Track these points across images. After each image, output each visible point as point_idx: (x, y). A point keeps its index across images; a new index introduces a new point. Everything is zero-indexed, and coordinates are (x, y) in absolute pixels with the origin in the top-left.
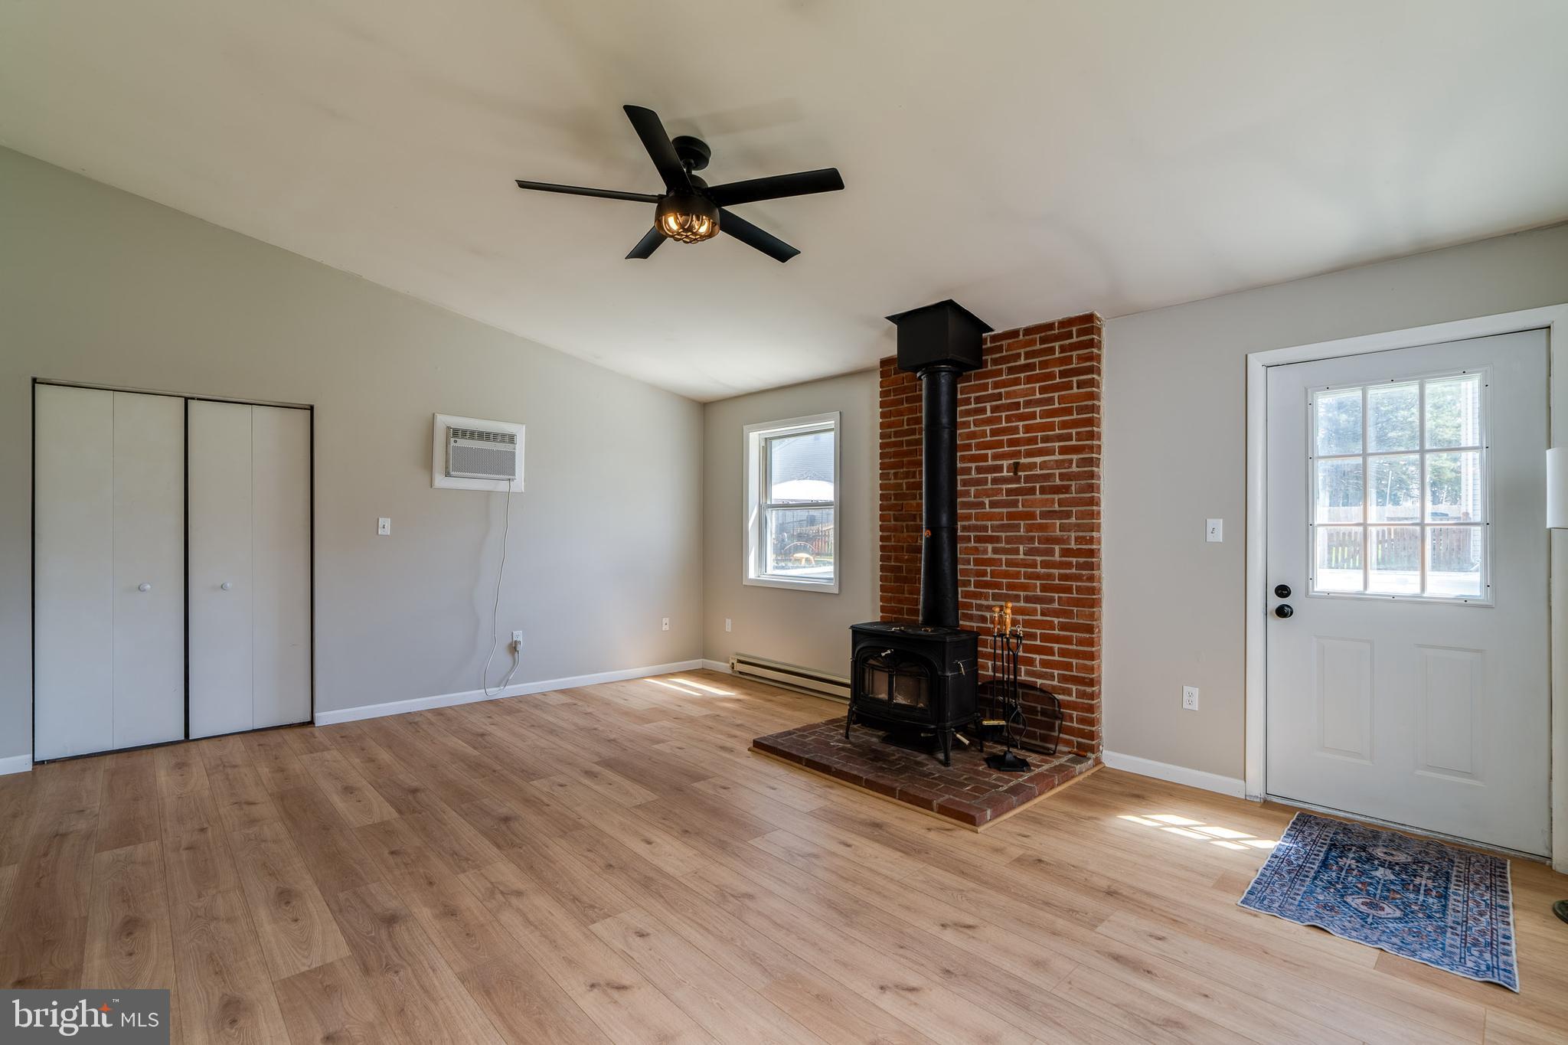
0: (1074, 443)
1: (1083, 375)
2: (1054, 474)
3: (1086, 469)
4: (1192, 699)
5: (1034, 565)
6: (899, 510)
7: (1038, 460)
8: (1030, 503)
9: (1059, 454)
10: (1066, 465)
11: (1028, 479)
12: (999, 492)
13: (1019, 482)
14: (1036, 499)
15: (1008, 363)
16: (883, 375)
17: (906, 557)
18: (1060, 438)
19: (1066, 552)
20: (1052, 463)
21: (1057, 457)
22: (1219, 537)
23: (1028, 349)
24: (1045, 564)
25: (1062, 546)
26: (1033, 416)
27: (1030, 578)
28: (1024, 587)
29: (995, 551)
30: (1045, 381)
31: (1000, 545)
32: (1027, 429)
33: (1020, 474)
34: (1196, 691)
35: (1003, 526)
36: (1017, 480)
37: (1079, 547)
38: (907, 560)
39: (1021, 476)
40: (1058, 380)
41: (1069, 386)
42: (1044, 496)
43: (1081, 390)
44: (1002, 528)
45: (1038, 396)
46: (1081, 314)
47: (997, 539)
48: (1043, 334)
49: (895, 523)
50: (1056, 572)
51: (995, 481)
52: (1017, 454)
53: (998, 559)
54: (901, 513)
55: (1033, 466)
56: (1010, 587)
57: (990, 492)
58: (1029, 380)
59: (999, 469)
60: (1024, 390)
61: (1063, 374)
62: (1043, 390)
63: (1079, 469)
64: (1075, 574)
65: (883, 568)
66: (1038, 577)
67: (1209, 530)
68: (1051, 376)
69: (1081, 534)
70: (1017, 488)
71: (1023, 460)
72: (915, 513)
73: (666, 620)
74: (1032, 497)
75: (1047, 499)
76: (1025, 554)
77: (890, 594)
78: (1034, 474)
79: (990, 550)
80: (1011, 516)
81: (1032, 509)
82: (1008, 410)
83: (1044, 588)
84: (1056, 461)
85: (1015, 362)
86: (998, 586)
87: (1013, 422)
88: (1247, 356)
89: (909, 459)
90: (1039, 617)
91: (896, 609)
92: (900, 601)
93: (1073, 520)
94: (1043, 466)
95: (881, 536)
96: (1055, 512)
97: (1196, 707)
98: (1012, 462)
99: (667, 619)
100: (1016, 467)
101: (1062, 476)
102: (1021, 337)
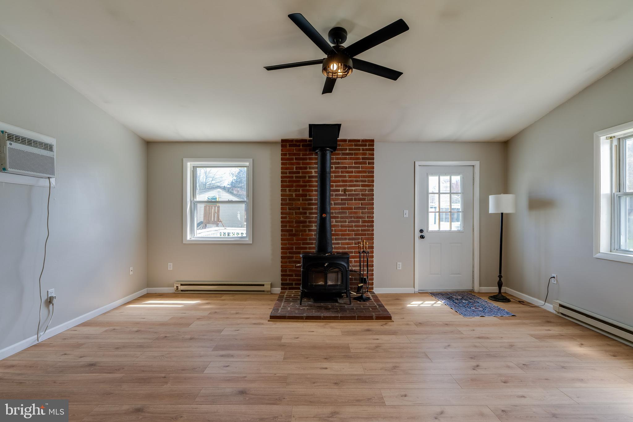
0: (367, 183)
1: (370, 160)
2: (360, 194)
3: (371, 193)
4: (400, 265)
5: (352, 226)
6: (292, 206)
7: (354, 188)
8: (351, 204)
9: (362, 187)
10: (364, 191)
11: (349, 195)
12: (338, 199)
13: (346, 196)
14: (353, 203)
15: (342, 151)
16: (282, 146)
17: (295, 225)
18: (362, 181)
19: (364, 222)
20: (359, 190)
21: (361, 188)
22: (407, 216)
23: (350, 147)
24: (356, 226)
25: (362, 219)
26: (352, 172)
27: (351, 231)
28: (348, 235)
29: (336, 222)
30: (357, 160)
31: (338, 220)
32: (350, 177)
33: (346, 193)
34: (400, 263)
35: (340, 212)
36: (346, 195)
37: (368, 219)
38: (296, 227)
39: (347, 194)
40: (361, 161)
41: (365, 163)
42: (355, 202)
43: (369, 165)
44: (339, 213)
45: (354, 165)
46: (370, 139)
47: (337, 217)
48: (356, 143)
49: (289, 211)
50: (360, 228)
51: (336, 195)
52: (346, 186)
53: (338, 225)
54: (292, 207)
55: (351, 190)
56: (342, 235)
57: (335, 199)
58: (351, 159)
59: (338, 191)
60: (347, 162)
61: (363, 159)
62: (355, 163)
63: (368, 193)
64: (367, 229)
65: (282, 231)
66: (353, 231)
67: (405, 213)
68: (358, 159)
69: (369, 215)
70: (346, 198)
71: (348, 188)
72: (300, 207)
73: (131, 269)
74: (352, 202)
75: (357, 203)
76: (348, 223)
77: (286, 242)
78: (352, 193)
79: (334, 221)
80: (342, 208)
81: (351, 206)
82: (342, 169)
83: (356, 235)
84: (361, 189)
85: (345, 151)
86: (337, 235)
87: (344, 173)
88: (415, 162)
89: (296, 184)
90: (354, 245)
91: (290, 248)
92: (292, 244)
93: (366, 210)
94: (355, 191)
95: (281, 217)
96: (360, 207)
97: (401, 268)
98: (343, 188)
99: (132, 267)
100: (345, 191)
101: (363, 195)
102: (347, 142)
